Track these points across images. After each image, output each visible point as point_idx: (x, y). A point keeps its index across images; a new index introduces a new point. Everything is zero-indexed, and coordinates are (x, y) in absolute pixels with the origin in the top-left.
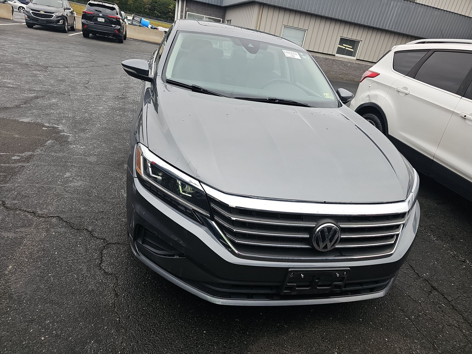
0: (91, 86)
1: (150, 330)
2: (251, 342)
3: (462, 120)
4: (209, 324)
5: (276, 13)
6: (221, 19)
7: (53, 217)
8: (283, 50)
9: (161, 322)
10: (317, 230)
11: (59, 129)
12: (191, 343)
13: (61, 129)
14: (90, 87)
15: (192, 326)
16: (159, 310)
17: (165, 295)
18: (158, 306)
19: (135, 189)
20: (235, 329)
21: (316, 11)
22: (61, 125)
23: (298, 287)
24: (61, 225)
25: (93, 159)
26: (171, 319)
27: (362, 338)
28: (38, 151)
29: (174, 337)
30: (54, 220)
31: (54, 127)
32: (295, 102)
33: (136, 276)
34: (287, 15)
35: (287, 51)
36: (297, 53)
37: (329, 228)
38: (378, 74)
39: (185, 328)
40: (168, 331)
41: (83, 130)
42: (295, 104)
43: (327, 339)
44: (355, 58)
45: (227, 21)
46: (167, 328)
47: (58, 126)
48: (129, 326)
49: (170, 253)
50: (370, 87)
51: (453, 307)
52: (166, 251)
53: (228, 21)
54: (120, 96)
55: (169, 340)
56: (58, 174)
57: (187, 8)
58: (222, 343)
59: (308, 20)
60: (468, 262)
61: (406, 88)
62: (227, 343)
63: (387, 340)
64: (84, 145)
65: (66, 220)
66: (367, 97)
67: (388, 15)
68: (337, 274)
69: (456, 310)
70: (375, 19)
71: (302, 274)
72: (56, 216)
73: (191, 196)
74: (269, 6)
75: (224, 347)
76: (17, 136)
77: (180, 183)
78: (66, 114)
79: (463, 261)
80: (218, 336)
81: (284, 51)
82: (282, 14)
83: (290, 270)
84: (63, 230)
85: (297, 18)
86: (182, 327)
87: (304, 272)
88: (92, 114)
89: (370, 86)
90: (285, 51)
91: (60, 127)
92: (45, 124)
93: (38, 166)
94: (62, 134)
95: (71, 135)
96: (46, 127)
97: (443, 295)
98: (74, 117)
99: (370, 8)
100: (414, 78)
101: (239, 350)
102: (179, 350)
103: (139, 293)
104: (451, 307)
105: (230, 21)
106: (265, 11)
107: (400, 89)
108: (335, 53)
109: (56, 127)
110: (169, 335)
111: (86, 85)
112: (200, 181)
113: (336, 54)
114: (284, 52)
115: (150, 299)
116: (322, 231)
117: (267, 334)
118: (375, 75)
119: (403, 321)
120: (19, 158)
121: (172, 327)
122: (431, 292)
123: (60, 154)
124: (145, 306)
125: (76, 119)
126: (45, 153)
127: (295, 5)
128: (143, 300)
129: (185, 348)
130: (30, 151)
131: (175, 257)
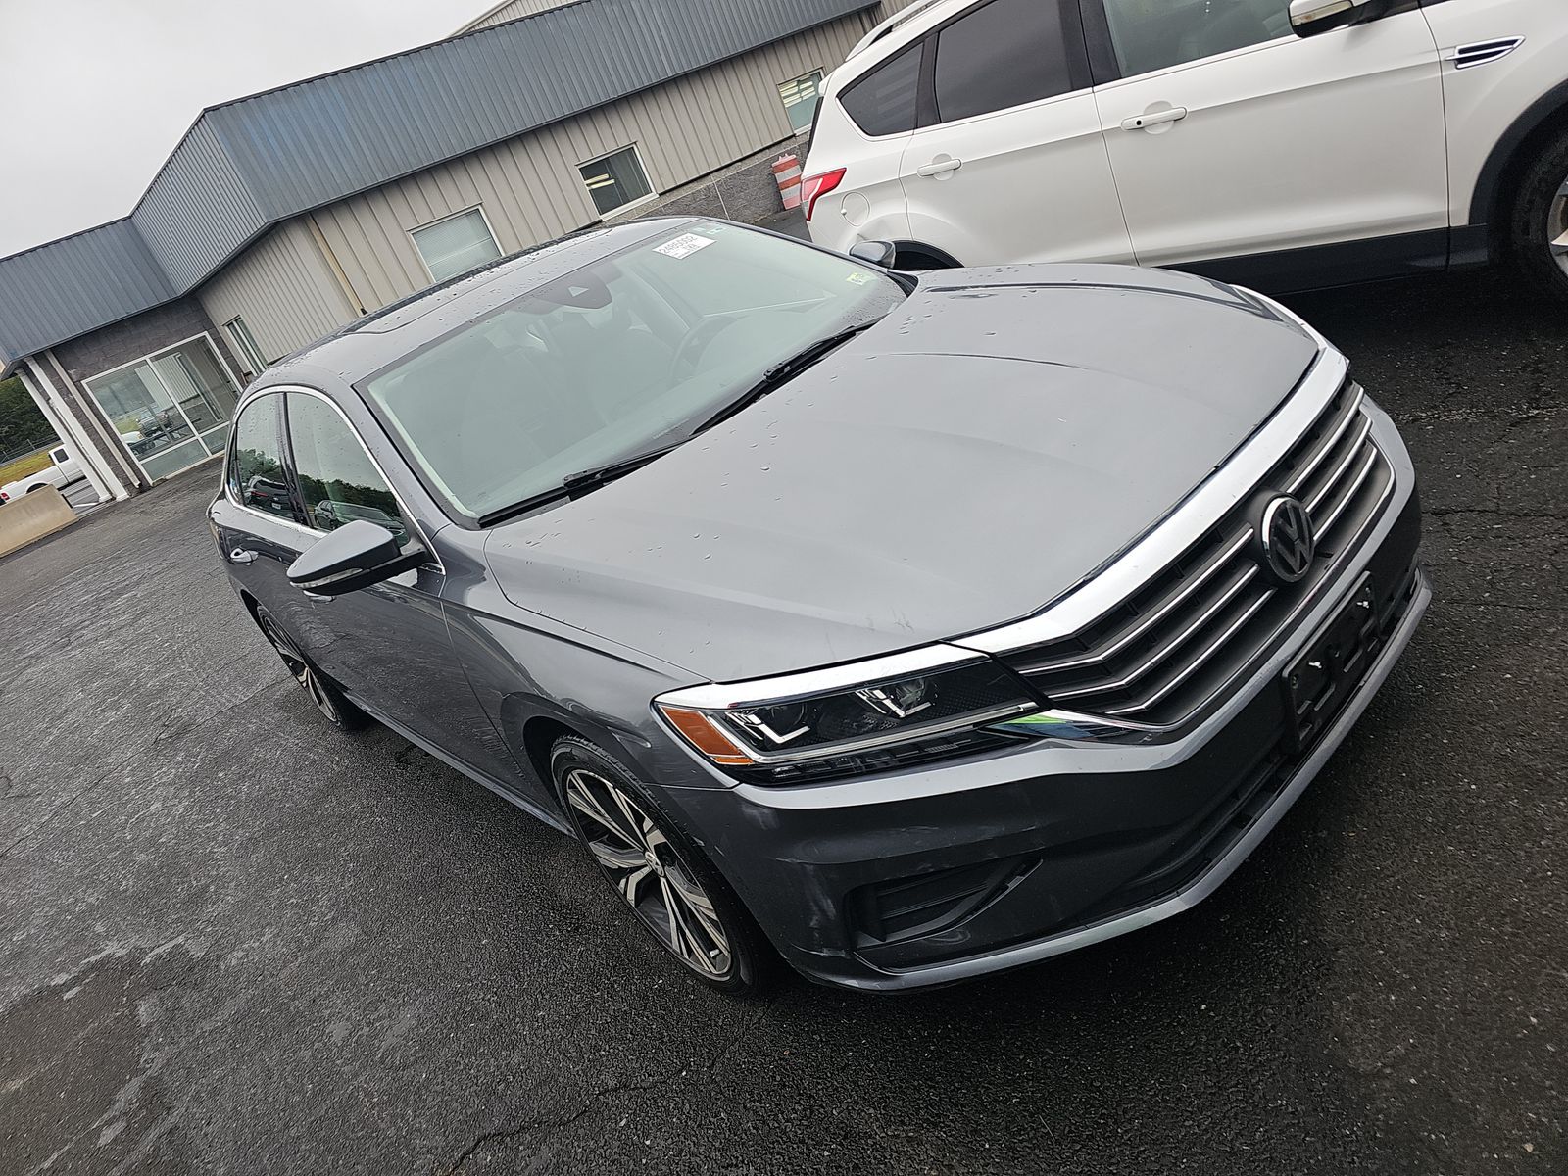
0: (33, 781)
1: (1098, 1123)
2: (1312, 928)
3: (1138, 137)
4: (1187, 985)
5: (363, 214)
6: (206, 333)
7: (469, 1153)
8: (657, 250)
9: (1091, 1085)
10: (1266, 538)
11: (117, 955)
12: (1214, 1056)
13: (125, 952)
14: (33, 786)
15: (1163, 1025)
16: (1050, 1068)
17: (1013, 1027)
18: (1035, 1064)
19: (765, 810)
20: (1247, 937)
21: (466, 142)
22: (110, 943)
23: (1315, 701)
24: (521, 1148)
25: (345, 934)
26: (1101, 1057)
27: (1471, 715)
28: (154, 1060)
29: (1163, 1083)
30: (486, 1157)
31: (93, 967)
32: (825, 342)
33: (890, 1059)
34: (397, 201)
35: (666, 245)
36: (688, 235)
37: (1281, 512)
38: (843, 171)
39: (1156, 1042)
40: (1136, 1085)
41: (197, 898)
42: (827, 345)
43: (1422, 780)
44: (653, 196)
45: (227, 329)
46: (1123, 1083)
47: (103, 954)
48: (1043, 1166)
49: (983, 894)
50: (844, 214)
51: (1515, 515)
52: (967, 896)
53: (230, 325)
54: (162, 736)
55: (1166, 1101)
56: (308, 1053)
57: (71, 372)
58: (1268, 991)
59: (461, 177)
60: (1424, 414)
61: (944, 157)
62: (1276, 978)
63: (1509, 676)
64: (263, 928)
65: (514, 1127)
66: (858, 241)
67: (648, 40)
68: (1360, 603)
69: (1526, 515)
70: (626, 70)
71: (1311, 664)
72: (472, 1144)
73: (928, 704)
74: (329, 209)
75: (1282, 991)
76: (14, 1085)
77: (879, 694)
78: (77, 906)
79: (1414, 421)
80: (1242, 985)
81: (661, 249)
82: (380, 208)
83: (1285, 674)
84: (545, 1153)
85: (430, 189)
86: (1148, 1048)
87: (1312, 655)
88: (152, 841)
89: (843, 211)
90: (663, 247)
91: (114, 949)
92: (53, 984)
93: (214, 1092)
94: (148, 960)
95: (181, 939)
96: (67, 986)
97: (1472, 511)
98: (113, 894)
99: (593, 51)
100: (941, 123)
101: (1317, 968)
102: (1214, 1094)
103: (954, 1086)
104: (1513, 517)
105: (236, 321)
106: (329, 227)
107: (931, 168)
108: (596, 216)
109: (102, 962)
110: (1150, 1091)
111: (13, 792)
112: (947, 641)
113: (601, 217)
114: (662, 252)
115: (994, 1069)
116: (1275, 529)
117: (1316, 885)
118: (833, 179)
119: (1483, 618)
120: (120, 1126)
121: (1128, 1070)
122: (1445, 524)
123: (230, 1009)
124: (1008, 1094)
125: (125, 891)
126: (183, 1044)
127: (400, 163)
128: (983, 1087)
129: (1218, 1077)
130: (126, 1082)
131: (1012, 885)
